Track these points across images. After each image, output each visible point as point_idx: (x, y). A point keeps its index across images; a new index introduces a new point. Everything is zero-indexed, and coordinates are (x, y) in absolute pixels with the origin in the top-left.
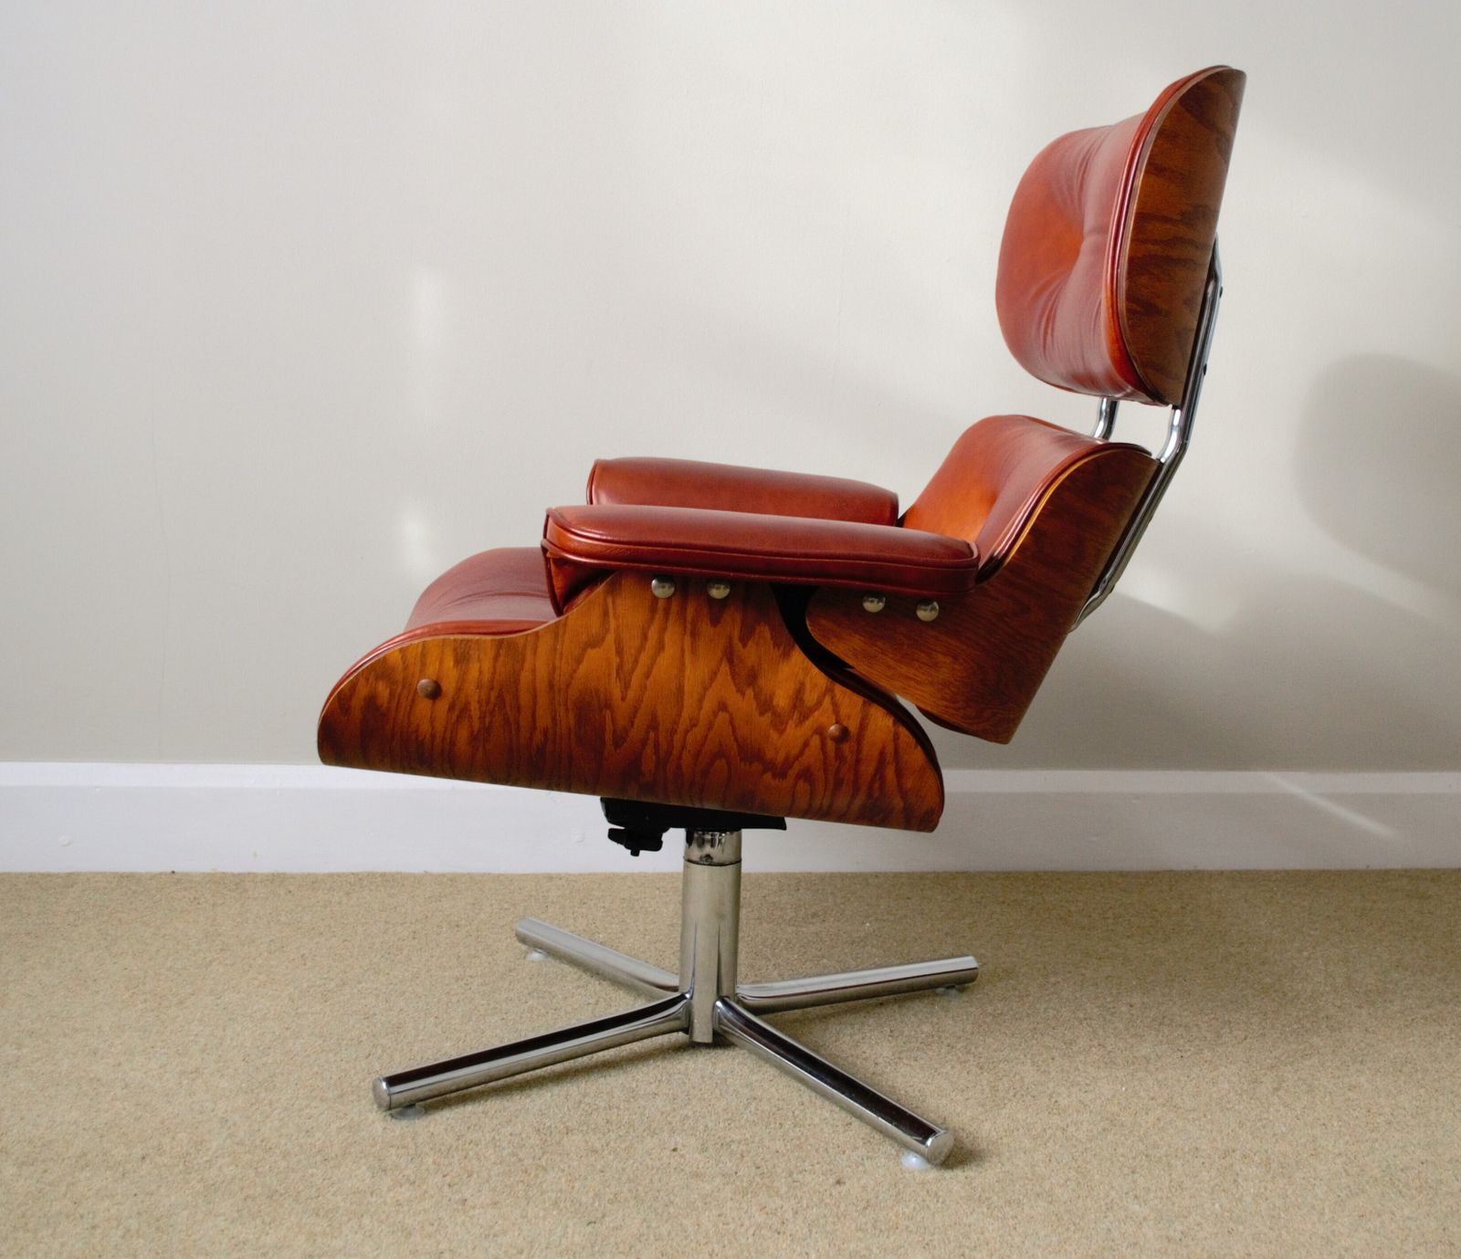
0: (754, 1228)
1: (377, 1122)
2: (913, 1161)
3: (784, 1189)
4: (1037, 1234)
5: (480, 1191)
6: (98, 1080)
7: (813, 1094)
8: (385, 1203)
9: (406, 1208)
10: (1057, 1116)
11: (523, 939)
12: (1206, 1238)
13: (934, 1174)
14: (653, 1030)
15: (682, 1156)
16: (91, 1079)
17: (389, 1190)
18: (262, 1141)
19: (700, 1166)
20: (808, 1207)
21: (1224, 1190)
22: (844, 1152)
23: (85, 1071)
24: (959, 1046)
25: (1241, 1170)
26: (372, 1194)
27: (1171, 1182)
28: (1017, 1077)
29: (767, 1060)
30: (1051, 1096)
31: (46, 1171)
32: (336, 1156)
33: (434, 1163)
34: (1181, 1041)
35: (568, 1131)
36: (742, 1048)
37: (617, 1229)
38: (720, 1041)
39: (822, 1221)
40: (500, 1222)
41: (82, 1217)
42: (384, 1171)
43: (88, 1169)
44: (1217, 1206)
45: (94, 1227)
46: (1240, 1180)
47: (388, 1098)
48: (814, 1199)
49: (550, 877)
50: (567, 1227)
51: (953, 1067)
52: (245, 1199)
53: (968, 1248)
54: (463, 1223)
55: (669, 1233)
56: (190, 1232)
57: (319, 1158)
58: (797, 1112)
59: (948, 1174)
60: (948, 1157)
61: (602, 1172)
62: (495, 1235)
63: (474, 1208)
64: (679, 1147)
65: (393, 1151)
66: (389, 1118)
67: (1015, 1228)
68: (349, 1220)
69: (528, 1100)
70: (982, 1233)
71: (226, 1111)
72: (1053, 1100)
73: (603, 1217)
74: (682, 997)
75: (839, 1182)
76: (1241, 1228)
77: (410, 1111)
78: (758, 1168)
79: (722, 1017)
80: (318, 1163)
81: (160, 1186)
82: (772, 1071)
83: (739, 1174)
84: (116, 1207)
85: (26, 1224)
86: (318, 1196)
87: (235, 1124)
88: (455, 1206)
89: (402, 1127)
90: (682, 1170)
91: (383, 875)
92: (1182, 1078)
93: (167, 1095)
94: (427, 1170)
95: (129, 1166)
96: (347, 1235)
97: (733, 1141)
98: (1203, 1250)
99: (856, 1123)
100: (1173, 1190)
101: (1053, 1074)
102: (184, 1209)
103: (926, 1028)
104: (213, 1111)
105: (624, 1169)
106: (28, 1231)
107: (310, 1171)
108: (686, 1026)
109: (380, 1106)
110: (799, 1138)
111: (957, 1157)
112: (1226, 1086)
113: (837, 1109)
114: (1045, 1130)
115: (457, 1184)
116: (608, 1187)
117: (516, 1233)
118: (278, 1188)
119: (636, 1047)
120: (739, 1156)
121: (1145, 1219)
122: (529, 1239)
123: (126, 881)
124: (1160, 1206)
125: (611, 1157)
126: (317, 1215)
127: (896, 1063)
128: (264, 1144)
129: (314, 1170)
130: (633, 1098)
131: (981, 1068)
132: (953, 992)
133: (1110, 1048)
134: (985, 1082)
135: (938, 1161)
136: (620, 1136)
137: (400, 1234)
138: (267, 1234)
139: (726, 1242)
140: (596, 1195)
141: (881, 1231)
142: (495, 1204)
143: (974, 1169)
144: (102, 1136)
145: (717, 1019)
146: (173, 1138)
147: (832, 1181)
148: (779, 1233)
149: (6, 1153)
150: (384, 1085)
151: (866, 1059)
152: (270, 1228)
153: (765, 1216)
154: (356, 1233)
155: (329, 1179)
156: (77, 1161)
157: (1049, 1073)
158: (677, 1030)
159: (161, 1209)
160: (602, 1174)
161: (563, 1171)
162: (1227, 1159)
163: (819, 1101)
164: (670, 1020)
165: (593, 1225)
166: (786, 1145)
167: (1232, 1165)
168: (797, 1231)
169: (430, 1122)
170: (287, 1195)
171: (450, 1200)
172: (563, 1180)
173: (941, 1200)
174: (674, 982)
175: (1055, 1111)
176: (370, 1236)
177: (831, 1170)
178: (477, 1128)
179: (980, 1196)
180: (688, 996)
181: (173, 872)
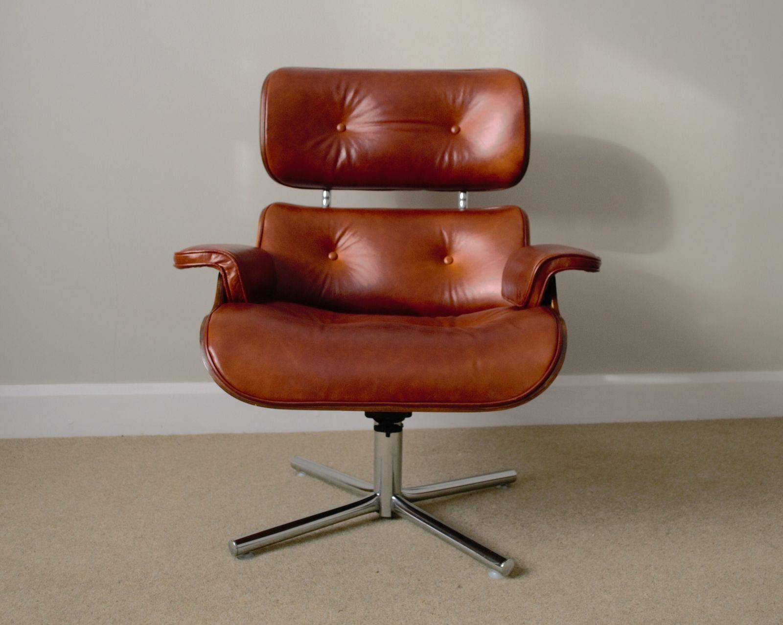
0: (420, 612)
1: (232, 561)
2: (494, 574)
3: (433, 591)
4: (559, 611)
5: (284, 596)
6: (94, 542)
7: (442, 542)
8: (239, 603)
9: (249, 605)
10: (562, 551)
11: (294, 467)
12: (642, 612)
13: (505, 581)
14: (362, 511)
15: (381, 575)
16: (91, 542)
17: (240, 596)
18: (177, 572)
19: (391, 580)
20: (445, 600)
21: (648, 587)
22: (460, 571)
23: (87, 538)
24: (511, 515)
25: (655, 576)
26: (232, 598)
27: (621, 583)
28: (541, 530)
29: (419, 525)
30: (558, 540)
31: (72, 590)
32: (213, 579)
33: (261, 582)
34: (618, 510)
35: (325, 563)
36: (405, 519)
37: (353, 614)
38: (395, 516)
39: (453, 607)
40: (296, 611)
41: (92, 613)
42: (237, 586)
43: (93, 588)
44: (645, 594)
45: (98, 619)
46: (655, 581)
47: (236, 550)
48: (448, 596)
49: (304, 434)
50: (329, 613)
51: (509, 526)
52: (171, 602)
53: (526, 619)
54: (278, 613)
55: (379, 615)
56: (145, 620)
57: (205, 580)
58: (435, 551)
59: (512, 581)
60: (512, 572)
61: (343, 584)
62: (294, 619)
63: (282, 604)
64: (380, 570)
65: (241, 576)
66: (237, 559)
67: (548, 609)
68: (222, 612)
69: (304, 548)
70: (532, 612)
71: (158, 557)
72: (560, 542)
73: (346, 607)
74: (375, 495)
75: (459, 587)
76: (658, 606)
77: (247, 556)
78: (419, 580)
79: (396, 505)
80: (205, 583)
81: (129, 597)
82: (421, 531)
83: (410, 584)
84: (108, 608)
85: (65, 617)
86: (206, 600)
87: (162, 564)
88: (273, 604)
89: (244, 564)
90: (382, 582)
91: (223, 435)
92: (621, 529)
93: (128, 550)
94: (258, 585)
95: (113, 587)
96: (222, 620)
97: (405, 567)
98: (641, 617)
99: (465, 556)
100: (623, 587)
101: (558, 528)
102: (141, 608)
103: (494, 507)
104: (151, 557)
105: (354, 582)
106: (66, 621)
107: (201, 587)
108: (378, 509)
109: (232, 553)
110: (437, 565)
111: (516, 572)
112: (642, 532)
113: (455, 549)
114: (557, 557)
115: (273, 592)
116: (347, 592)
117: (304, 617)
118: (186, 596)
119: (354, 520)
120: (409, 574)
121: (611, 602)
122: (311, 620)
123: (100, 441)
124: (617, 595)
125: (347, 577)
126: (207, 610)
127: (481, 525)
128: (177, 574)
129: (203, 587)
130: (355, 545)
131: (523, 526)
132: (505, 487)
133: (584, 515)
134: (525, 533)
135: (507, 574)
136: (350, 566)
137: (247, 619)
138: (183, 620)
139: (407, 619)
140: (341, 596)
141: (483, 612)
142: (293, 602)
143: (525, 578)
144: (98, 572)
145: (393, 505)
146: (133, 572)
147: (456, 586)
148: (433, 614)
149: (53, 581)
150: (234, 544)
151: (466, 523)
152: (184, 617)
153: (425, 605)
154: (226, 619)
155: (211, 591)
156: (87, 584)
157: (556, 528)
158: (373, 511)
159: (130, 608)
160: (343, 586)
161: (324, 584)
162: (648, 570)
163: (445, 545)
164: (370, 507)
165: (341, 612)
166: (431, 568)
167: (650, 573)
168: (441, 613)
169: (257, 561)
170: (190, 600)
171: (270, 601)
172: (325, 589)
173: (510, 595)
174: (371, 487)
175: (561, 547)
176: (233, 620)
177: (455, 581)
178: (280, 563)
179: (529, 593)
180: (378, 494)
181: (123, 436)
